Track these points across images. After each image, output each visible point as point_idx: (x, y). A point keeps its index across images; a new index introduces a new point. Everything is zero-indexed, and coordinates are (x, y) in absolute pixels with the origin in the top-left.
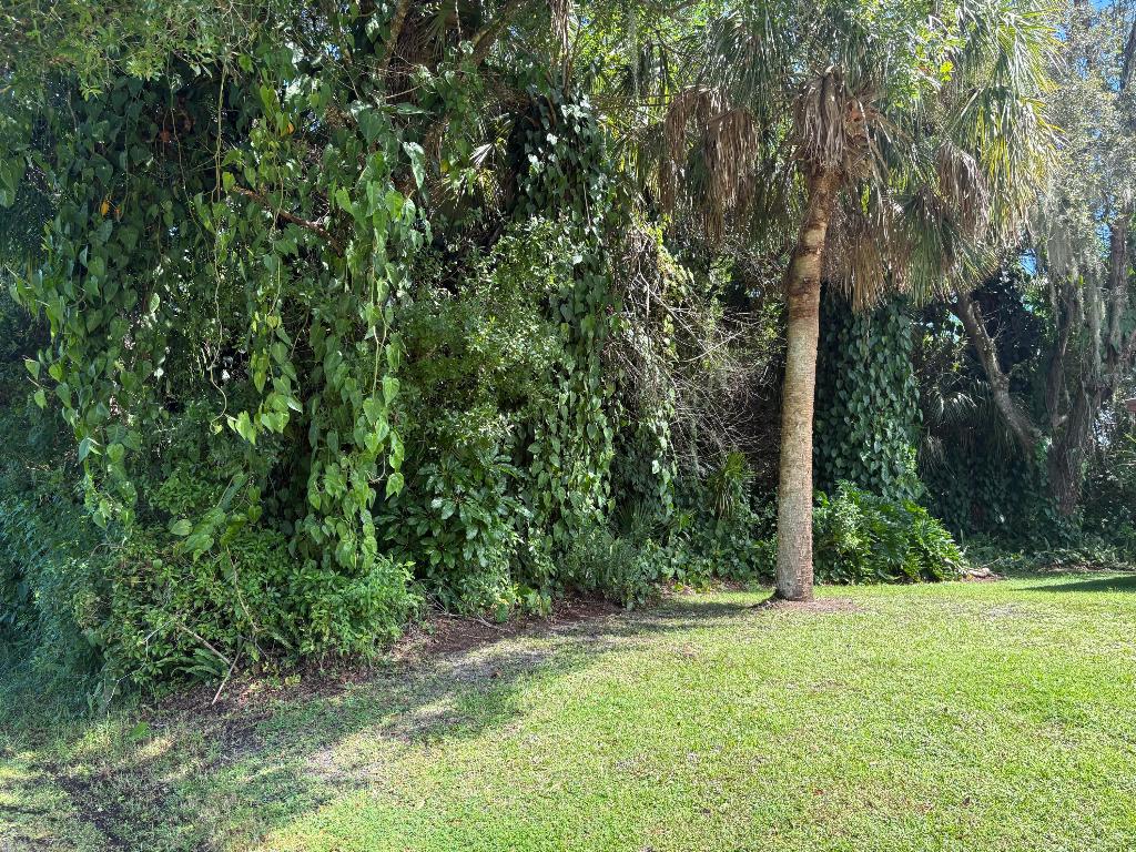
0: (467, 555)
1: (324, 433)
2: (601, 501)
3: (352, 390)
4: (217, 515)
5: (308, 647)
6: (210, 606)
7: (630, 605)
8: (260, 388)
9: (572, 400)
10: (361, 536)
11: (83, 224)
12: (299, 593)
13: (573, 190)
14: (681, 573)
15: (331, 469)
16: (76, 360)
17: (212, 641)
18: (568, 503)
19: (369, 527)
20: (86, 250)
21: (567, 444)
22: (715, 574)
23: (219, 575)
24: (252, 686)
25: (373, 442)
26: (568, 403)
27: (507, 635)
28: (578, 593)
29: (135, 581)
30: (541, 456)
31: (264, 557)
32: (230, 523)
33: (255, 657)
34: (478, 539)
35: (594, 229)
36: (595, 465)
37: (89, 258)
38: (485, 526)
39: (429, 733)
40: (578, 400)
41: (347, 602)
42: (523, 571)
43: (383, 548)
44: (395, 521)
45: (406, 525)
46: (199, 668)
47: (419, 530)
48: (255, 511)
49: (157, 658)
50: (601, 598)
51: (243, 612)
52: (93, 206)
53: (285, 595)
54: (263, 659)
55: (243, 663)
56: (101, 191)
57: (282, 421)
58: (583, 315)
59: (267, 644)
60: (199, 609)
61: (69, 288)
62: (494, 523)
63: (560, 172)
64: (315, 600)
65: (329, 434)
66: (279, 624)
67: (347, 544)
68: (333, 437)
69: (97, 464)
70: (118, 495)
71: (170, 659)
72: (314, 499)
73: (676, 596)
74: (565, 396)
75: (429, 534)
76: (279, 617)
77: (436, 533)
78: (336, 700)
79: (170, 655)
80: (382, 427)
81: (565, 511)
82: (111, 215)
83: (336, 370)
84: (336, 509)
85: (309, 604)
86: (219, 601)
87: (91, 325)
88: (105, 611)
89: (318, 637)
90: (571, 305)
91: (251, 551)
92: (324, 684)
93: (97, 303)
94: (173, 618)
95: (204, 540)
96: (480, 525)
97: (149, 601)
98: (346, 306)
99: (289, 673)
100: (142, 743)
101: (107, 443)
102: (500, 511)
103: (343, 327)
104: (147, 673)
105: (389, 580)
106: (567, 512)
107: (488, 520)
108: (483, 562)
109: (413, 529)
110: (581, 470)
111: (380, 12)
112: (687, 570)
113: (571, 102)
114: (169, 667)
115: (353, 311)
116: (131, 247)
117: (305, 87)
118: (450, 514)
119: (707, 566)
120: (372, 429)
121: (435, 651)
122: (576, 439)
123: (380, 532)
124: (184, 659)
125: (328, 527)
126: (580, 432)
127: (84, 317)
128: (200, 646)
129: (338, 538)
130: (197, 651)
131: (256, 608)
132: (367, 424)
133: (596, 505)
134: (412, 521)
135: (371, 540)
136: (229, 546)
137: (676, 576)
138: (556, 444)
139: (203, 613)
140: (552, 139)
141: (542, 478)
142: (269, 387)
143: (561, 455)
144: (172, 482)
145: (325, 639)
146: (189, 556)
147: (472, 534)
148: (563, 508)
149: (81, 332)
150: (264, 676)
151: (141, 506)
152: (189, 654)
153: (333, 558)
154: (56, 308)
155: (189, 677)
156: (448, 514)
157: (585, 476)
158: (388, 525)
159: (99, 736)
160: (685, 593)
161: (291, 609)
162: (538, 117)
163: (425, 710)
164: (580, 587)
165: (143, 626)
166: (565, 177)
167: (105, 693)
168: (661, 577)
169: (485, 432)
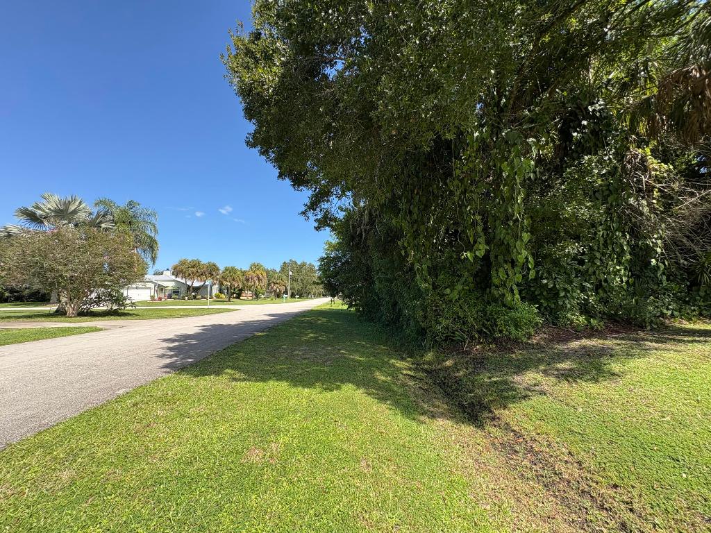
0: (560, 303)
1: (496, 257)
2: (624, 279)
3: (509, 239)
4: (459, 287)
5: (498, 335)
6: (459, 317)
7: (649, 328)
8: (472, 242)
9: (605, 234)
10: (513, 294)
11: (410, 198)
12: (491, 314)
13: (598, 143)
14: (676, 313)
15: (501, 270)
16: (411, 240)
17: (460, 329)
18: (606, 280)
19: (516, 291)
20: (412, 206)
21: (603, 254)
22: (701, 314)
24: (478, 347)
25: (521, 258)
26: (603, 236)
27: (586, 338)
28: (616, 321)
29: (434, 308)
30: (589, 261)
32: (463, 289)
33: (476, 336)
34: (565, 296)
35: (611, 156)
36: (619, 263)
38: (569, 292)
39: (567, 376)
40: (608, 234)
41: (511, 319)
42: (585, 309)
43: (523, 299)
45: (530, 290)
46: (457, 338)
47: (536, 293)
48: (472, 285)
50: (630, 324)
51: (470, 320)
52: (412, 192)
53: (485, 315)
54: (479, 338)
55: (472, 338)
56: (415, 187)
57: (483, 253)
58: (608, 196)
59: (480, 332)
60: (455, 319)
61: (408, 218)
62: (573, 290)
63: (590, 136)
64: (498, 318)
65: (499, 257)
66: (484, 325)
67: (509, 297)
68: (500, 258)
69: (420, 271)
70: (426, 281)
72: (496, 281)
73: (676, 324)
74: (601, 233)
75: (541, 294)
76: (484, 323)
77: (545, 293)
78: (514, 356)
79: (447, 333)
80: (525, 253)
81: (604, 284)
82: (417, 194)
83: (501, 232)
84: (504, 285)
85: (495, 319)
86: (462, 316)
87: (415, 228)
88: (425, 317)
89: (501, 331)
90: (601, 193)
92: (505, 349)
93: (416, 221)
94: (448, 321)
95: (455, 296)
96: (565, 290)
97: (439, 315)
98: (503, 209)
99: (491, 343)
100: (444, 361)
103: (502, 217)
104: (441, 338)
105: (528, 312)
106: (606, 284)
107: (570, 288)
108: (569, 306)
109: (534, 292)
110: (612, 266)
111: (505, 96)
112: (680, 312)
113: (594, 103)
114: (447, 337)
115: (506, 210)
116: (424, 202)
117: (481, 132)
119: (694, 310)
120: (520, 254)
121: (551, 341)
122: (608, 252)
123: (520, 293)
125: (501, 291)
126: (610, 249)
127: (413, 226)
128: (457, 331)
129: (504, 295)
131: (475, 319)
132: (517, 252)
133: (622, 281)
134: (532, 289)
135: (517, 296)
136: (463, 298)
137: (672, 315)
138: (598, 255)
139: (457, 320)
140: (585, 123)
141: (591, 270)
142: (475, 242)
143: (601, 260)
144: (442, 276)
145: (504, 332)
146: (451, 301)
147: (562, 294)
148: (603, 283)
149: (412, 231)
150: (481, 343)
151: (433, 284)
152: (453, 333)
153: (502, 302)
154: (405, 225)
155: (453, 340)
156: (551, 286)
157: (614, 268)
158: (523, 290)
159: (429, 356)
160: (680, 323)
161: (488, 320)
162: (576, 115)
163: (559, 366)
164: (617, 318)
166: (593, 137)
167: (427, 343)
168: (663, 315)
169: (569, 252)
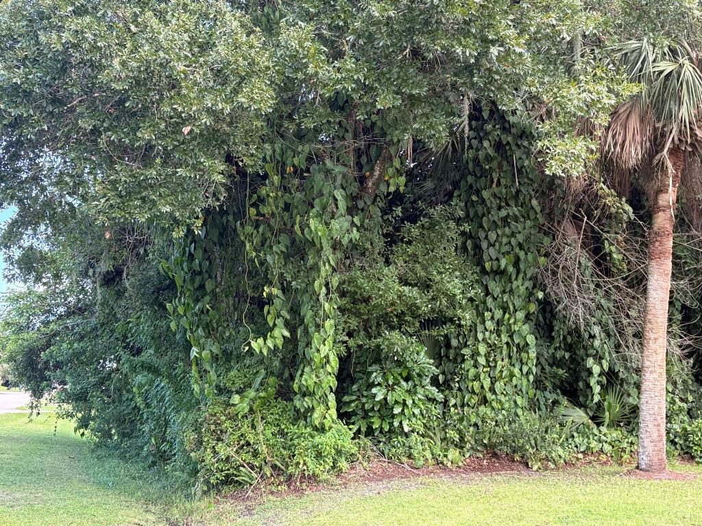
0: (396, 424)
4: (251, 393)
5: (291, 470)
6: (248, 444)
7: (535, 467)
8: (271, 324)
10: (327, 408)
15: (307, 369)
17: (248, 464)
19: (333, 403)
20: (193, 244)
23: (254, 427)
25: (318, 357)
28: (495, 455)
29: (213, 427)
30: (471, 356)
31: (278, 418)
32: (259, 398)
33: (268, 474)
34: (402, 414)
37: (195, 249)
44: (356, 400)
45: (361, 402)
46: (241, 478)
48: (271, 391)
49: (222, 471)
51: (263, 449)
54: (271, 475)
57: (280, 342)
59: (274, 467)
60: (243, 446)
62: (414, 404)
68: (308, 351)
69: (198, 361)
71: (228, 472)
72: (295, 386)
75: (373, 409)
77: (377, 408)
79: (228, 470)
80: (325, 349)
86: (252, 442)
87: (196, 285)
89: (298, 465)
91: (272, 414)
94: (229, 449)
95: (245, 406)
96: (404, 405)
97: (219, 439)
99: (282, 484)
101: (204, 349)
102: (419, 396)
104: (217, 479)
105: (338, 435)
107: (409, 402)
109: (364, 405)
114: (228, 476)
118: (382, 397)
120: (318, 350)
122: (500, 344)
124: (235, 472)
125: (307, 402)
127: (193, 280)
128: (242, 466)
129: (313, 409)
130: (241, 468)
132: (316, 347)
135: (333, 411)
136: (260, 411)
138: (481, 348)
139: (245, 447)
142: (275, 325)
145: (301, 466)
147: (397, 410)
149: (192, 289)
150: (271, 484)
152: (237, 470)
154: (180, 277)
156: (380, 397)
158: (351, 402)
165: (215, 453)
167: (199, 487)
168: (588, 450)
